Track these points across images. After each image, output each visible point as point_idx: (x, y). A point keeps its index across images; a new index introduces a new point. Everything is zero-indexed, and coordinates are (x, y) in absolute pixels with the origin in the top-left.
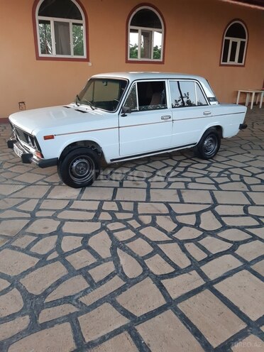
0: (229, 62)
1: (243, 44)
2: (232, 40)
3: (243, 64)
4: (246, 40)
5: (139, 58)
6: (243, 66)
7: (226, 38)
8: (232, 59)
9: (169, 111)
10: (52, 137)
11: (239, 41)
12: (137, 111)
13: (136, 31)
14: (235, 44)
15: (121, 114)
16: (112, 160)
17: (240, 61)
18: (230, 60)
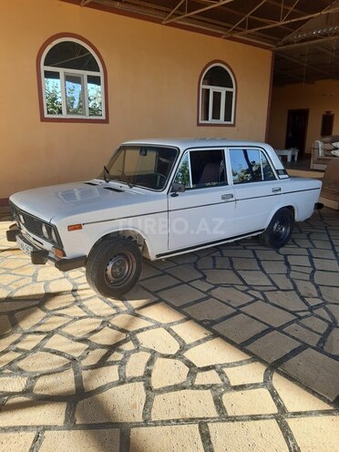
0: (211, 120)
1: (229, 95)
2: (213, 89)
3: (232, 122)
4: (233, 90)
5: (65, 115)
6: (234, 125)
7: (202, 87)
8: (216, 116)
9: (230, 188)
10: (79, 227)
11: (223, 91)
12: (190, 189)
13: (56, 75)
14: (217, 95)
15: (170, 194)
16: (158, 256)
17: (228, 118)
18: (213, 118)
